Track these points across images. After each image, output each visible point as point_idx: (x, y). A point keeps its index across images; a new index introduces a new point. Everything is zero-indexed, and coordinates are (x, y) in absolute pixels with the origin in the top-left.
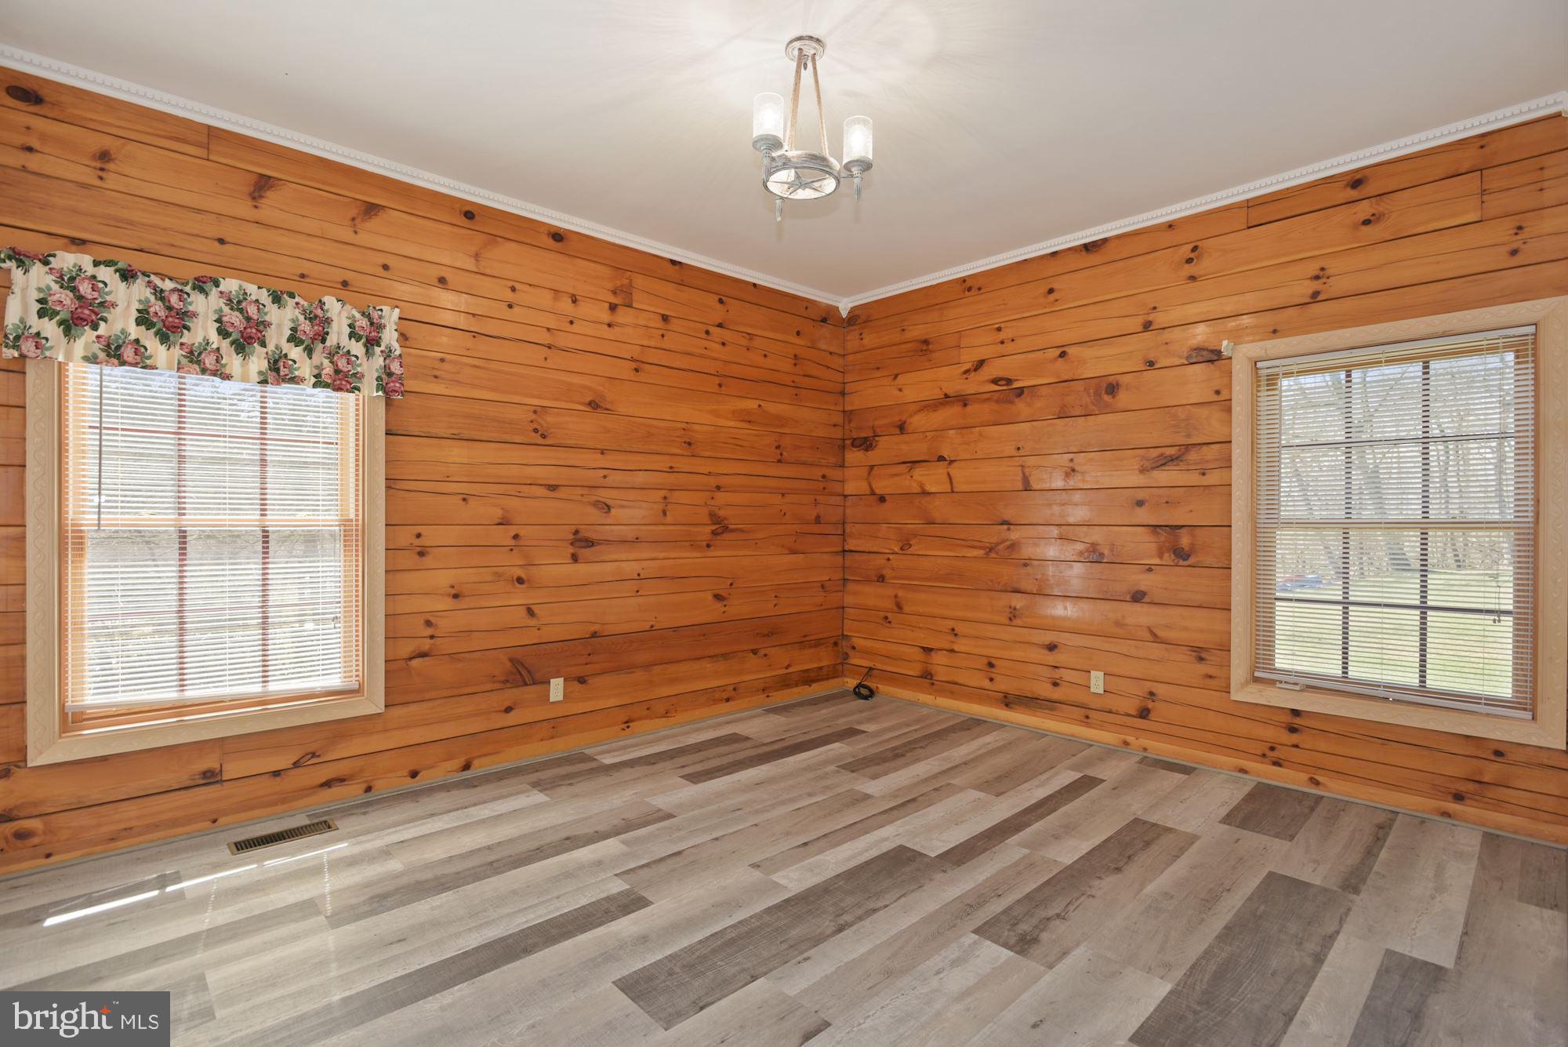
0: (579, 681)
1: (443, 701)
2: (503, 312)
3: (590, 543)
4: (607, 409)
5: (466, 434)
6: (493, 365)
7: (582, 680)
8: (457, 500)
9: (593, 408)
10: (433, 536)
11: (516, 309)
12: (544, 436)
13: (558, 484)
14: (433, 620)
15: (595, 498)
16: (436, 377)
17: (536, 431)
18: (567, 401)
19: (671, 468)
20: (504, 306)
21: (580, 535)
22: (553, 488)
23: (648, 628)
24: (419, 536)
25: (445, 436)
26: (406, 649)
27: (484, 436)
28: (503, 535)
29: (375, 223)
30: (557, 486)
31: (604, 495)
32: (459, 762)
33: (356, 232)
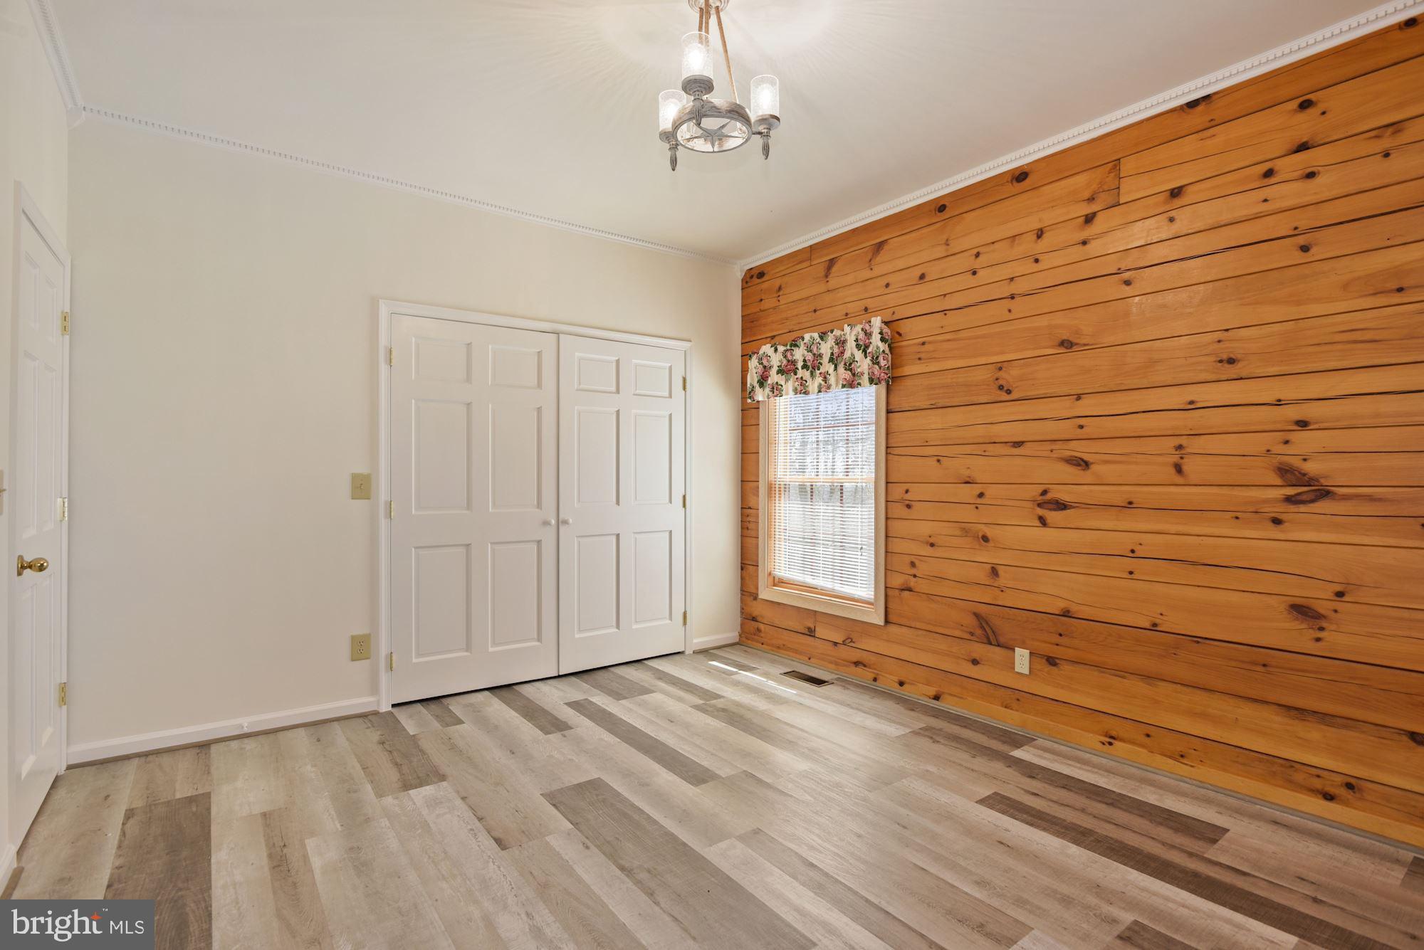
0: (1047, 660)
1: (925, 633)
2: (971, 281)
3: (1061, 506)
4: (1085, 345)
5: (942, 403)
6: (962, 334)
7: (1052, 661)
8: (933, 462)
9: (1067, 348)
10: (917, 492)
11: (981, 273)
12: (1009, 392)
13: (1024, 439)
14: (917, 563)
15: (1069, 453)
16: (920, 359)
17: (1001, 387)
18: (1034, 349)
19: (1192, 402)
20: (969, 275)
21: (1049, 496)
22: (1018, 444)
23: (1147, 625)
24: (907, 491)
25: (925, 407)
26: (897, 581)
27: (956, 401)
28: (968, 492)
29: (882, 256)
30: (1023, 442)
31: (1080, 449)
32: (932, 691)
33: (871, 269)
